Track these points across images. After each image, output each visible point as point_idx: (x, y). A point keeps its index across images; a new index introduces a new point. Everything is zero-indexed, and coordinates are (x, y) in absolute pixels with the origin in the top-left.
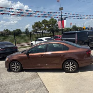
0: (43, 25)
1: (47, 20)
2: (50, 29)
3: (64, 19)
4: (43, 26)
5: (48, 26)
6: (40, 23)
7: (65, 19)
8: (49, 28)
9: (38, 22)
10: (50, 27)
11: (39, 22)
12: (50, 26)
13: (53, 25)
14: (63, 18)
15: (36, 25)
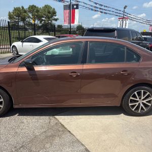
0: (30, 15)
1: (38, 8)
2: (43, 25)
3: (75, 7)
4: (29, 17)
6: (25, 12)
7: (77, 8)
8: (41, 22)
9: (21, 8)
12: (44, 19)
13: (49, 18)
14: (73, 5)
15: (18, 14)
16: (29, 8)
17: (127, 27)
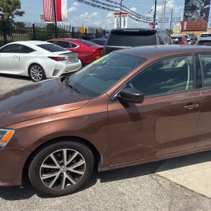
17: (126, 27)
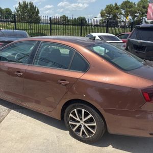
0: (123, 12)
1: (131, 3)
4: (121, 14)
5: (132, 15)
6: (118, 8)
8: (133, 18)
9: (114, 5)
10: (136, 16)
11: (116, 4)
12: (137, 14)
13: (143, 14)
15: (109, 11)
16: (123, 4)
